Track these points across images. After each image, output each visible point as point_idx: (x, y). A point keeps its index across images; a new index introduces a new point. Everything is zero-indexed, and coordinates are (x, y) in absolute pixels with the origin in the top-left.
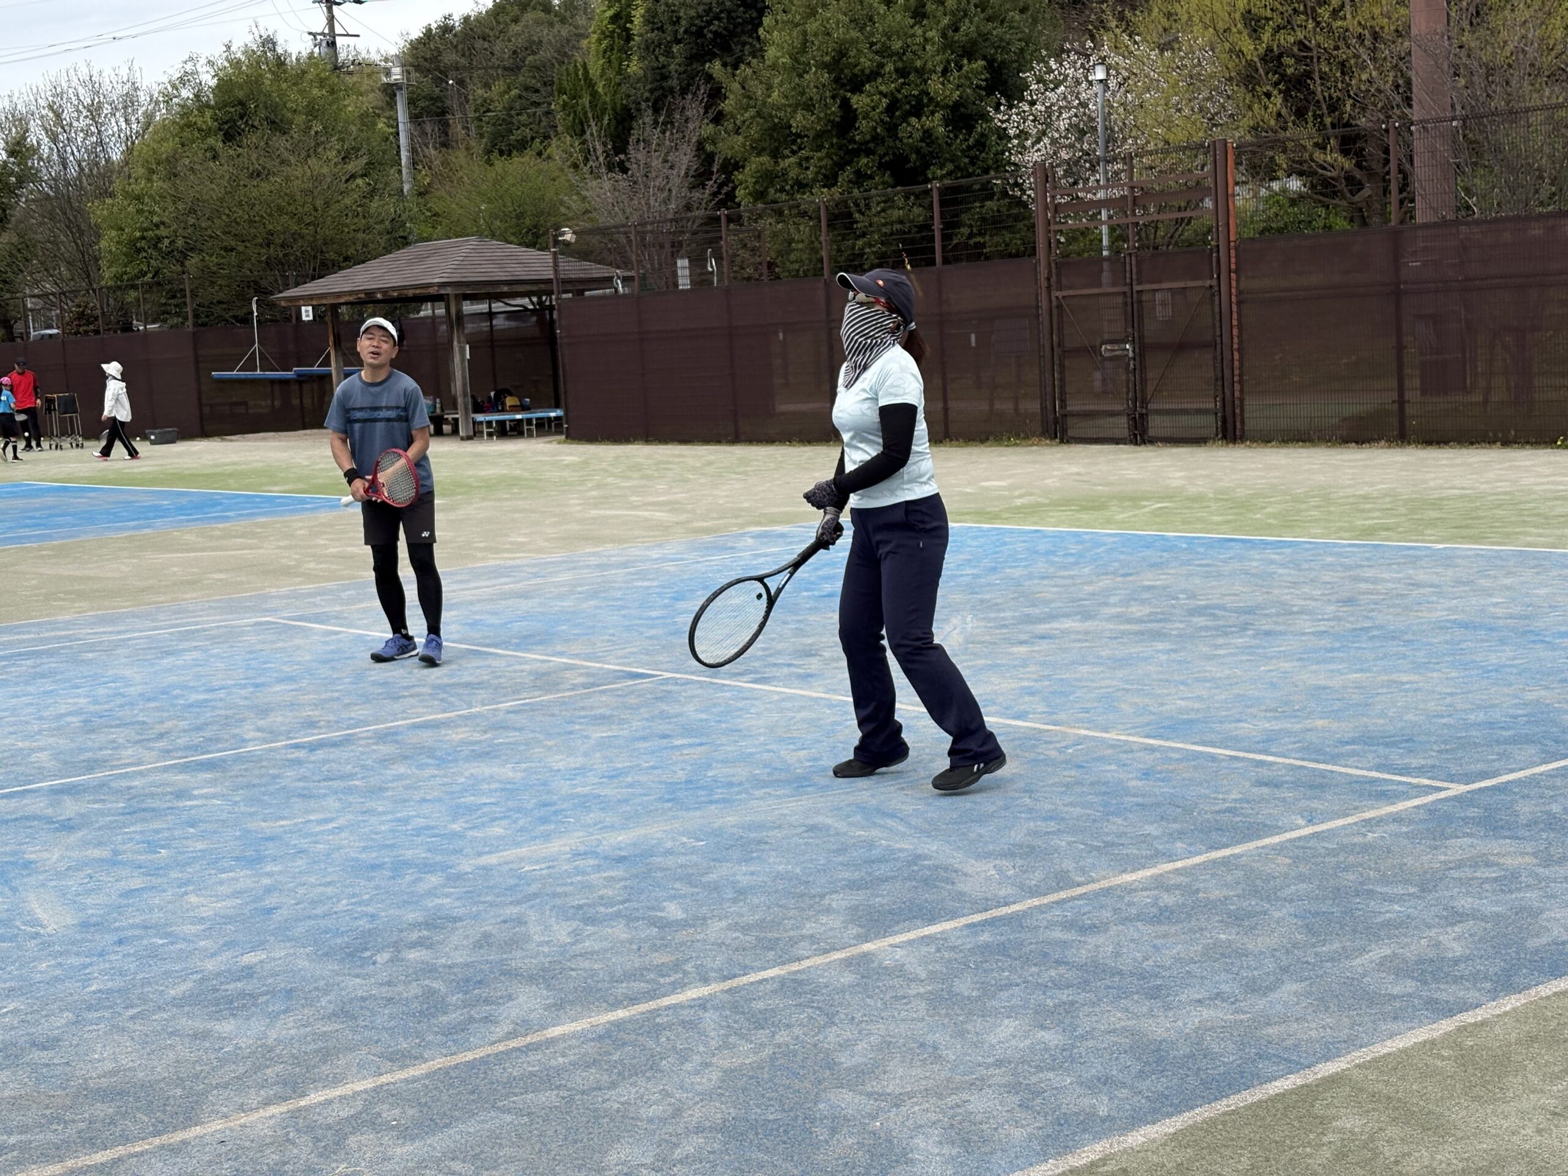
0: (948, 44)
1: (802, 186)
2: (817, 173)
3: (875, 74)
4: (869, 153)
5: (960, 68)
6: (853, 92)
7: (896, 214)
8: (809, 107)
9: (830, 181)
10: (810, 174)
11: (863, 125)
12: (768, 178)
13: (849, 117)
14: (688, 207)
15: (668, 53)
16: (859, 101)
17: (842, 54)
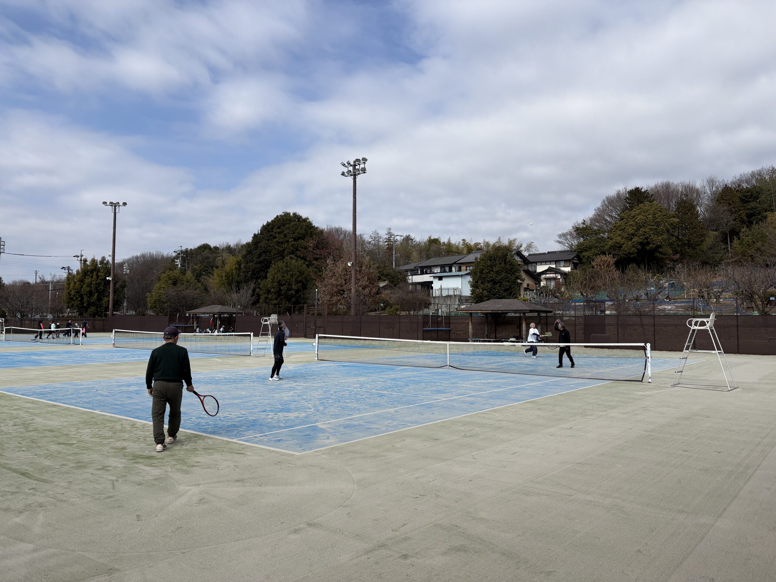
0: (296, 280)
1: (272, 300)
3: (285, 284)
4: (283, 296)
5: (298, 284)
7: (287, 305)
8: (274, 288)
9: (276, 299)
10: (273, 298)
11: (283, 292)
12: (266, 298)
13: (280, 290)
14: (250, 300)
15: (248, 273)
17: (280, 281)
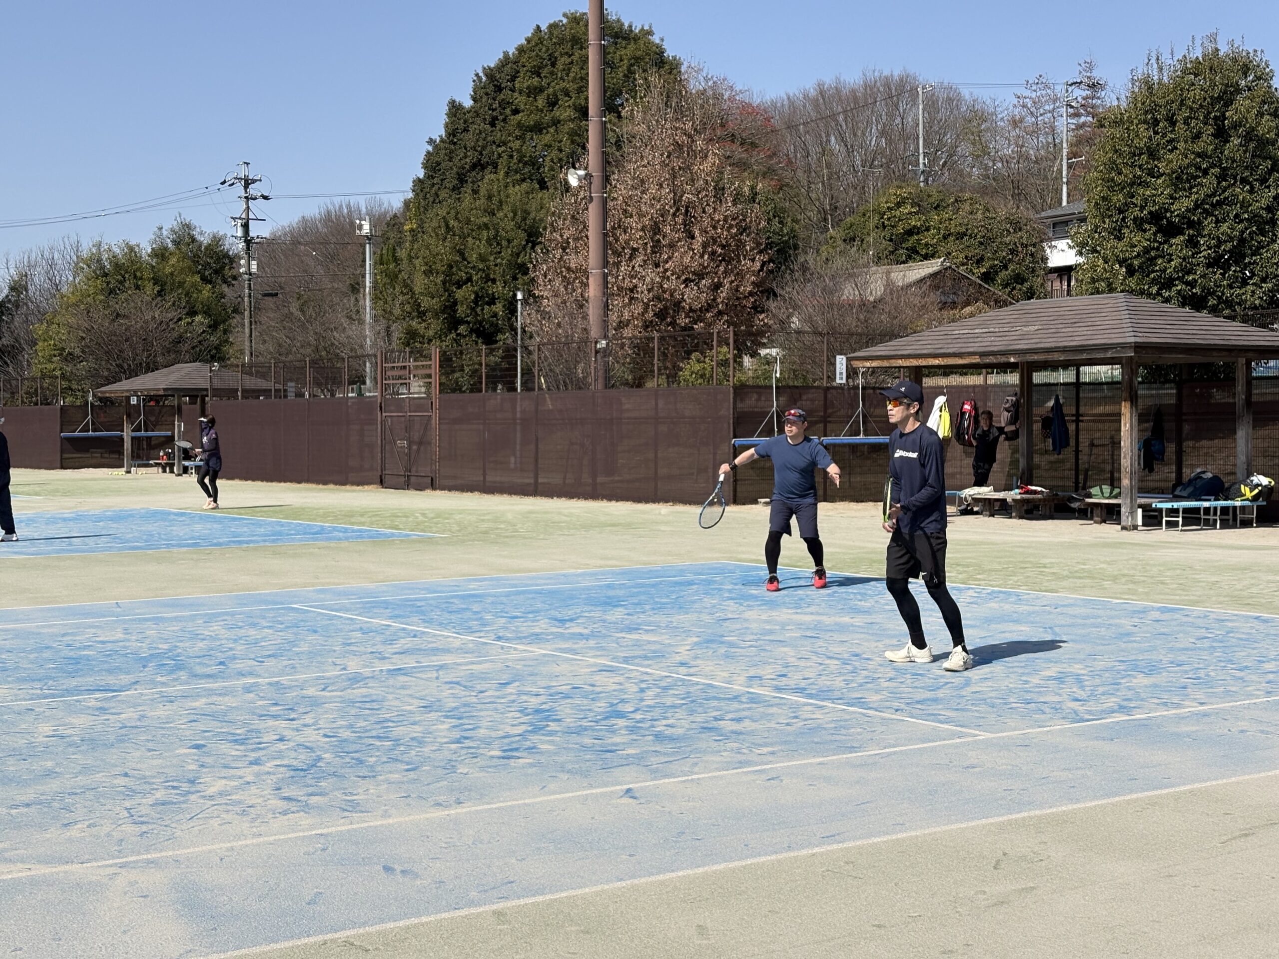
2: (436, 333)
6: (458, 288)
16: (460, 294)
